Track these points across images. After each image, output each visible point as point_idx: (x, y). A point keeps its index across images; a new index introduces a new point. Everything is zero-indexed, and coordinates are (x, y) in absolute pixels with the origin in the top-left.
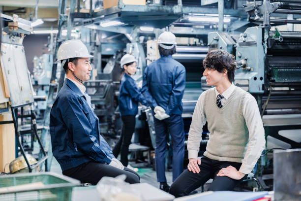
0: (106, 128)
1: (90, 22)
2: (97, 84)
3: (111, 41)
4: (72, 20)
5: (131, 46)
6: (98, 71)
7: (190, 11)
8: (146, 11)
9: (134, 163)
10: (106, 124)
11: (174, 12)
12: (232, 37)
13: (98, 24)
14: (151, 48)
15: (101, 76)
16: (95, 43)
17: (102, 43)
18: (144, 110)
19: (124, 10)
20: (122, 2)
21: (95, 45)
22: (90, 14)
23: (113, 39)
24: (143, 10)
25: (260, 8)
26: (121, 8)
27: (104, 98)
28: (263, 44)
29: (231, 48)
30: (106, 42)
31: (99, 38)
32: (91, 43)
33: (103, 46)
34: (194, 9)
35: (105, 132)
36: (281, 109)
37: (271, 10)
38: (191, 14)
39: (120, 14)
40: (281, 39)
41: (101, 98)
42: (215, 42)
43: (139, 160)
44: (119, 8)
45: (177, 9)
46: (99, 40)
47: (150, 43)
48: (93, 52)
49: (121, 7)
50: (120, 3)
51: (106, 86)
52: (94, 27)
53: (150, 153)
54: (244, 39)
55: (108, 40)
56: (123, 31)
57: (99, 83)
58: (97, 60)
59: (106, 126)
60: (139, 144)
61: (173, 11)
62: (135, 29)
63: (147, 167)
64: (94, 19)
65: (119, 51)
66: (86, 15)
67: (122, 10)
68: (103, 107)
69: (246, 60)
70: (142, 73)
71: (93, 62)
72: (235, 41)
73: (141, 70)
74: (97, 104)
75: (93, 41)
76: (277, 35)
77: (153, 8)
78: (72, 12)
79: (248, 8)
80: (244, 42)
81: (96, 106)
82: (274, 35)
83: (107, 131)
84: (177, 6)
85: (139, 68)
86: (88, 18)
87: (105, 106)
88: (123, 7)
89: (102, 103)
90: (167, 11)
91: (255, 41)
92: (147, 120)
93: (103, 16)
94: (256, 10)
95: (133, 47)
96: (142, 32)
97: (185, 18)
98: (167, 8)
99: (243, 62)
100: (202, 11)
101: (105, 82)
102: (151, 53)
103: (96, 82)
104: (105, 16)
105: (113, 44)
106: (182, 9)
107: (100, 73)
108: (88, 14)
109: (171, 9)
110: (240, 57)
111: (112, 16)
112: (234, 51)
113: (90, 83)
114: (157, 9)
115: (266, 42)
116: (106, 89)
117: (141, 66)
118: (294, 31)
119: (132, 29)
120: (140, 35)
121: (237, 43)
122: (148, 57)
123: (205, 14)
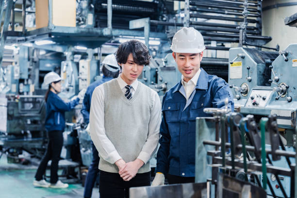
0: (41, 143)
1: (23, 40)
2: (34, 100)
3: (49, 58)
4: (5, 39)
5: (65, 64)
6: (35, 87)
7: (120, 34)
8: (76, 32)
9: (65, 178)
10: (41, 139)
11: (104, 34)
12: (156, 61)
13: (33, 42)
14: (83, 67)
15: (38, 92)
16: (33, 59)
17: (40, 60)
18: (75, 127)
19: (54, 31)
20: (52, 23)
21: (33, 61)
22: (24, 33)
23: (51, 56)
24: (72, 31)
26: (51, 30)
27: (40, 113)
29: (153, 72)
30: (44, 58)
31: (37, 54)
32: (29, 59)
33: (41, 62)
34: (123, 32)
35: (40, 147)
38: (121, 36)
39: (50, 35)
41: (37, 113)
43: (70, 176)
44: (49, 29)
45: (107, 31)
46: (37, 56)
47: (82, 63)
48: (31, 67)
49: (50, 28)
50: (50, 25)
51: (42, 102)
52: (29, 45)
53: (80, 169)
54: (164, 64)
55: (46, 57)
56: (59, 49)
57: (36, 98)
58: (34, 76)
59: (41, 141)
60: (71, 160)
61: (102, 34)
62: (70, 48)
63: (77, 183)
64: (27, 37)
65: (57, 67)
66: (20, 34)
67: (53, 31)
68: (39, 122)
69: (166, 84)
70: (74, 91)
71: (31, 77)
72: (158, 65)
73: (74, 88)
74: (32, 119)
75: (31, 57)
77: (83, 30)
78: (5, 30)
79: (170, 35)
80: (165, 67)
81: (31, 121)
83: (42, 146)
84: (106, 29)
85: (72, 86)
86: (21, 36)
87: (41, 121)
88: (53, 29)
89: (37, 119)
90: (97, 33)
91: (174, 67)
92: (78, 137)
93: (35, 36)
95: (67, 65)
96: (76, 51)
97: (116, 39)
99: (164, 86)
100: (132, 34)
101: (41, 98)
102: (83, 73)
103: (33, 98)
104: (37, 36)
105: (51, 60)
106: (111, 32)
107: (38, 88)
108: (21, 33)
109: (101, 32)
110: (161, 81)
111: (43, 36)
112: (156, 75)
113: (28, 98)
114: (87, 31)
116: (42, 105)
117: (73, 84)
118: (217, 57)
119: (67, 47)
120: (75, 53)
121: (159, 68)
122: (80, 76)
123: (135, 36)
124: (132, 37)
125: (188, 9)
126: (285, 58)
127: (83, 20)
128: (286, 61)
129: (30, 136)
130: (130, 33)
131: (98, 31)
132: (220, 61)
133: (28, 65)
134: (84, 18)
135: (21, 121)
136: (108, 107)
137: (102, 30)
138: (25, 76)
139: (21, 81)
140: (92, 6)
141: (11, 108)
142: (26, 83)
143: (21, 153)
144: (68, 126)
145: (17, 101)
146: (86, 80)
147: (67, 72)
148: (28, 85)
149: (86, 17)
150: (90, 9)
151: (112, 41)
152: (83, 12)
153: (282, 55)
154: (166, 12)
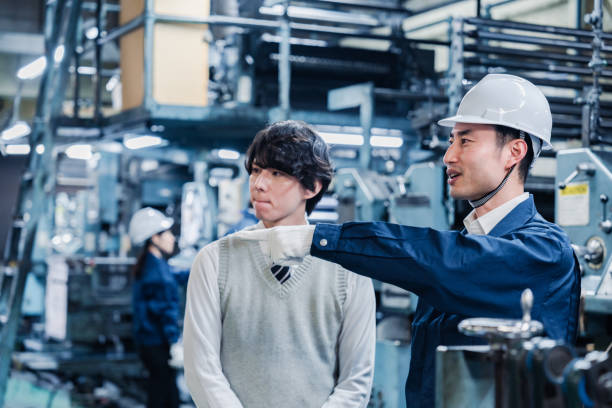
1: (96, 137)
3: (164, 177)
4: (54, 133)
5: (193, 189)
12: (387, 183)
13: (120, 141)
14: (228, 196)
16: (128, 179)
17: (143, 180)
21: (130, 185)
22: (96, 120)
23: (168, 173)
24: (198, 116)
26: (150, 112)
28: (444, 203)
29: (379, 209)
30: (153, 177)
31: (136, 168)
32: (120, 180)
33: (146, 186)
34: (315, 117)
39: (149, 123)
42: (348, 193)
44: (144, 111)
45: (277, 116)
46: (137, 173)
47: (226, 187)
48: (124, 198)
49: (148, 109)
50: (148, 101)
52: (113, 147)
54: (402, 190)
55: (157, 175)
56: (180, 157)
61: (268, 120)
64: (104, 130)
67: (154, 116)
71: (123, 219)
72: (391, 191)
74: (124, 312)
75: (124, 175)
79: (419, 122)
80: (404, 196)
81: (122, 316)
84: (277, 110)
86: (90, 127)
88: (154, 109)
90: (254, 120)
91: (425, 197)
94: (433, 127)
95: (196, 192)
100: (334, 122)
103: (127, 265)
105: (169, 181)
106: (288, 116)
108: (91, 120)
109: (264, 117)
111: (136, 126)
112: (385, 216)
113: (116, 265)
115: (451, 200)
117: (208, 234)
119: (195, 152)
120: (212, 165)
121: (392, 197)
123: (342, 125)
124: (337, 128)
125: (459, 61)
127: (229, 92)
129: (120, 348)
130: (332, 118)
131: (258, 114)
132: (537, 183)
133: (118, 192)
134: (233, 88)
135: (97, 317)
136: (228, 300)
137: (266, 112)
138: (111, 217)
139: (104, 227)
140: (250, 60)
141: (75, 286)
142: (112, 230)
143: (100, 385)
145: (89, 270)
147: (195, 208)
148: (117, 237)
149: (236, 86)
150: (245, 67)
152: (231, 74)
154: (416, 72)
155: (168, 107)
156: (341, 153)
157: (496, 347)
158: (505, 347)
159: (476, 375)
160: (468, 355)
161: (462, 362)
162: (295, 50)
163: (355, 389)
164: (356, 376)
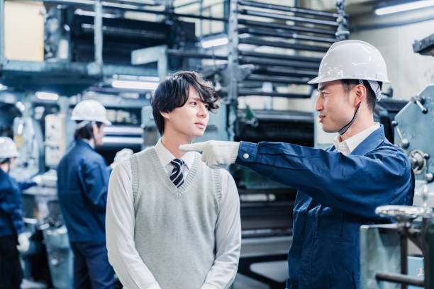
5: (22, 122)
7: (115, 72)
8: (43, 70)
11: (90, 73)
14: (53, 127)
18: (40, 226)
19: (7, 67)
20: (4, 55)
24: (37, 68)
25: (224, 72)
26: (2, 66)
28: (227, 130)
34: (120, 69)
36: (255, 229)
37: (240, 76)
38: (115, 76)
40: (255, 122)
42: (152, 124)
45: (94, 69)
47: (50, 120)
49: (1, 63)
50: (1, 58)
56: (9, 98)
60: (32, 278)
61: (87, 72)
62: (28, 97)
67: (4, 68)
70: (37, 166)
73: (37, 161)
76: (250, 116)
77: (55, 66)
79: (205, 72)
82: (244, 115)
84: (93, 64)
85: (34, 159)
88: (5, 63)
90: (77, 72)
91: (213, 126)
92: (44, 242)
94: (216, 76)
95: (24, 125)
96: (38, 101)
97: (107, 82)
98: (78, 67)
100: (134, 73)
102: (53, 136)
106: (101, 68)
109: (85, 69)
114: (62, 67)
115: (232, 127)
117: (36, 154)
118: (274, 108)
119: (23, 95)
120: (36, 105)
122: (48, 142)
123: (138, 76)
124: (135, 77)
125: (235, 31)
126: (422, 108)
127: (51, 51)
128: (425, 112)
130: (133, 70)
134: (54, 48)
137: (85, 66)
140: (67, 28)
144: (26, 225)
146: (58, 148)
147: (25, 136)
149: (57, 47)
150: (64, 33)
151: (101, 84)
152: (52, 39)
153: (415, 102)
154: (184, 38)
155: (15, 61)
156: (127, 95)
157: (402, 224)
158: (408, 225)
159: (386, 244)
160: (382, 231)
161: (377, 235)
162: (106, 22)
163: (230, 261)
164: (230, 252)
